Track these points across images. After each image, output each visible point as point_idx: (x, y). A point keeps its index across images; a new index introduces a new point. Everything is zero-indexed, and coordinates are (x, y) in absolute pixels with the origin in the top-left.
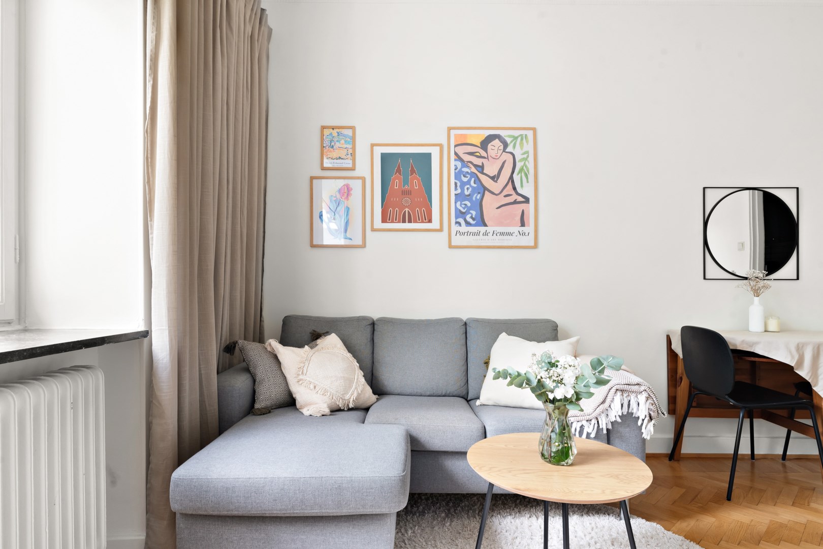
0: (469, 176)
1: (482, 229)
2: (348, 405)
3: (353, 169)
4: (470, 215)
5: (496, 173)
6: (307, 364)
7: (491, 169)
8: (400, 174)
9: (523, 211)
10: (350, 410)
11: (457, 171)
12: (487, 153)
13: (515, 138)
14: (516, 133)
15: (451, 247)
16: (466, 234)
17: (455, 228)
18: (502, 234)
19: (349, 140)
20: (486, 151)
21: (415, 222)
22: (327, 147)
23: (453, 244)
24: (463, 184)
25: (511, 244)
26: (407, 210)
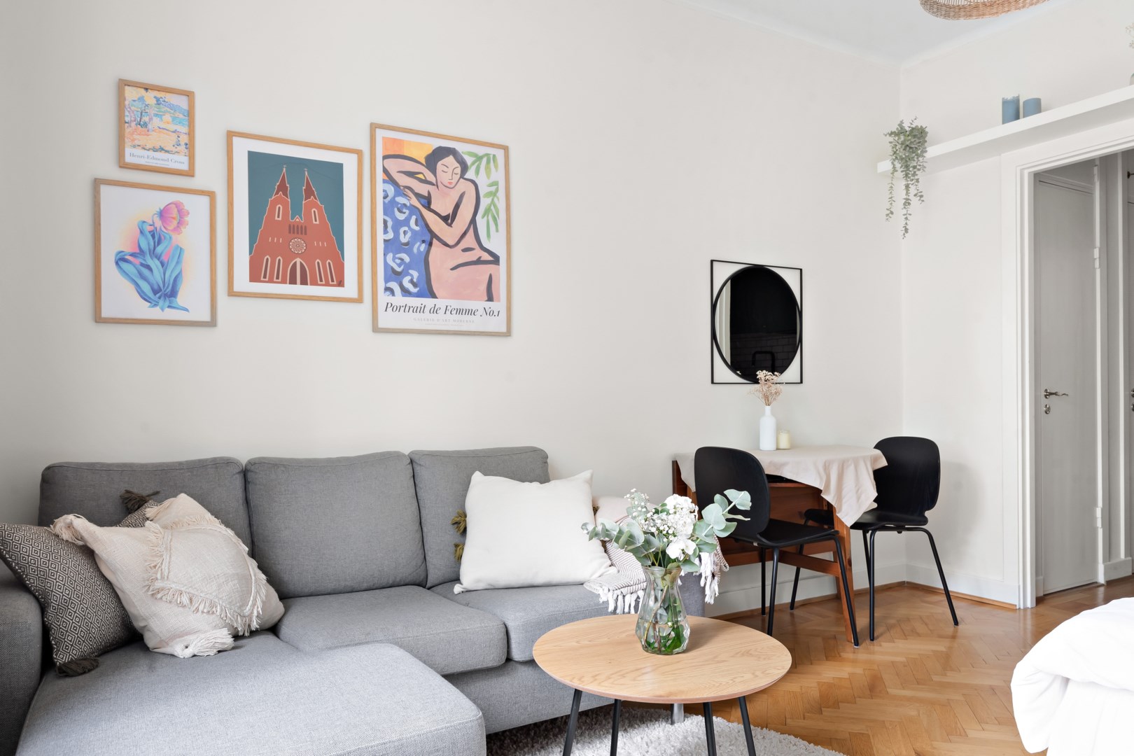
0: (407, 212)
1: (429, 302)
2: (249, 626)
3: (190, 173)
4: (408, 278)
5: (450, 211)
6: (166, 557)
7: (443, 205)
8: (285, 194)
9: (490, 277)
10: (253, 633)
11: (387, 200)
12: (435, 176)
13: (479, 158)
14: (481, 151)
15: (376, 329)
16: (402, 309)
17: (383, 298)
18: (459, 311)
19: (181, 116)
20: (434, 172)
21: (314, 283)
22: (133, 124)
23: (381, 324)
24: (398, 224)
25: (473, 328)
26: (298, 260)
